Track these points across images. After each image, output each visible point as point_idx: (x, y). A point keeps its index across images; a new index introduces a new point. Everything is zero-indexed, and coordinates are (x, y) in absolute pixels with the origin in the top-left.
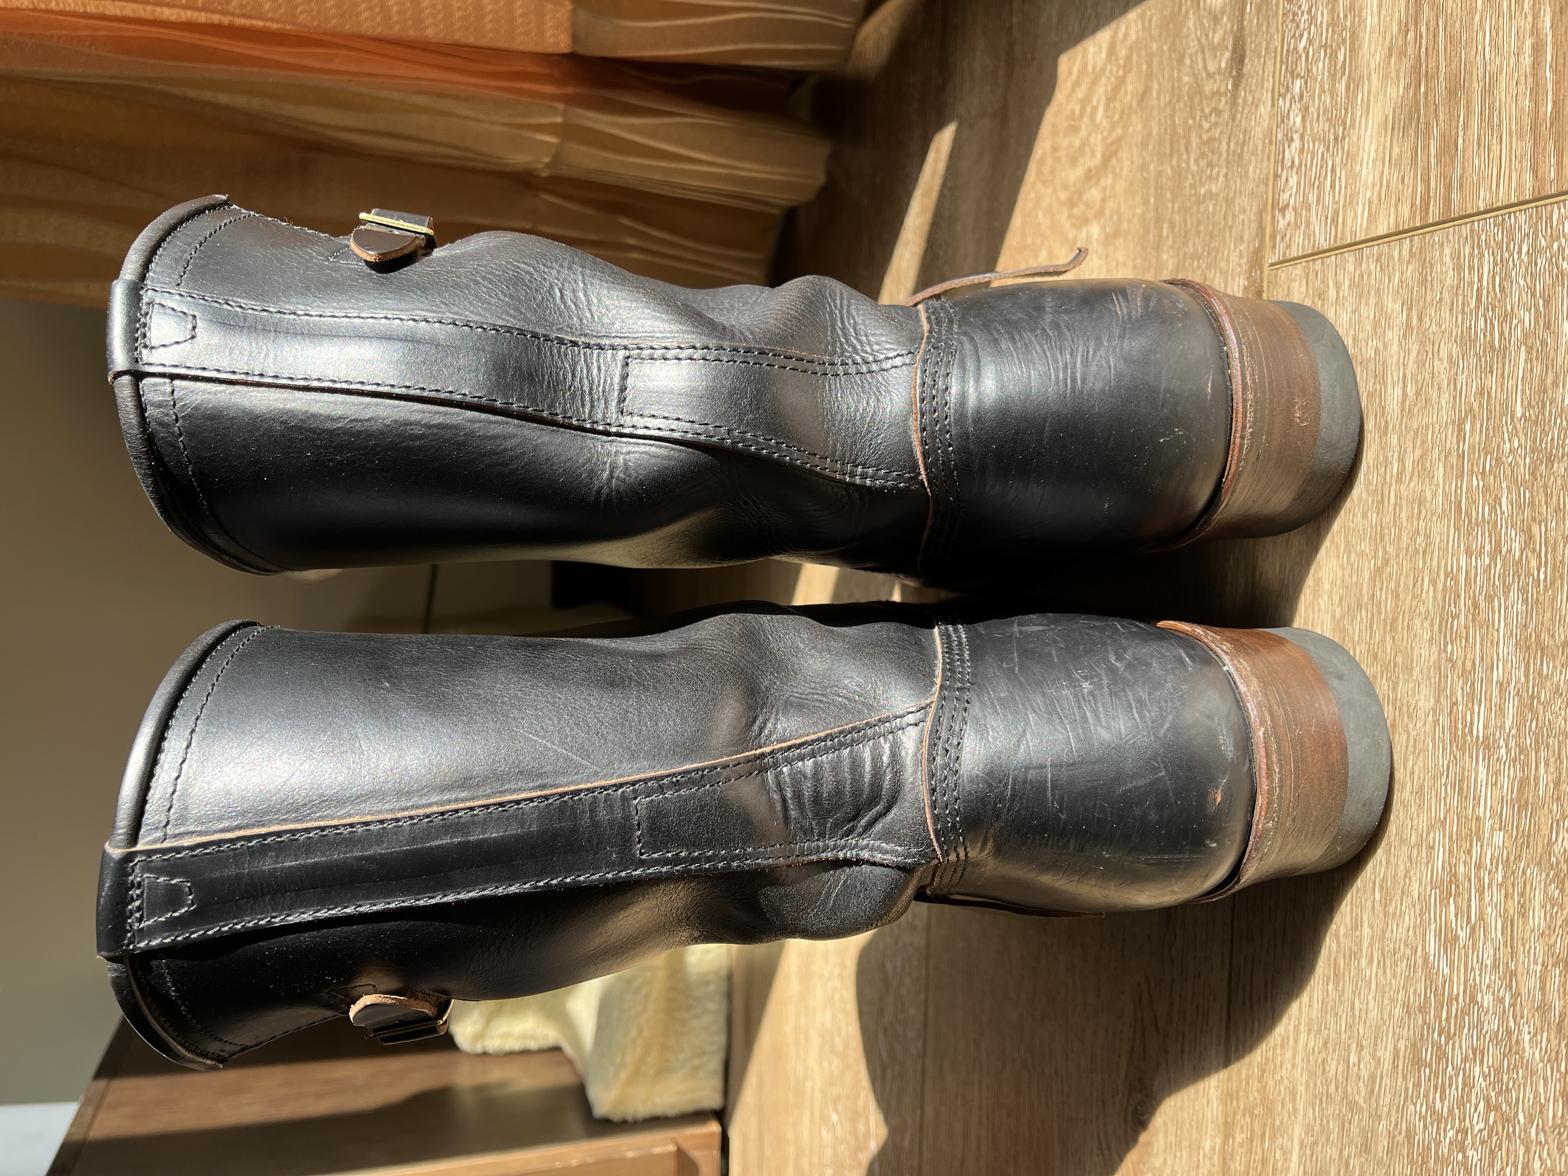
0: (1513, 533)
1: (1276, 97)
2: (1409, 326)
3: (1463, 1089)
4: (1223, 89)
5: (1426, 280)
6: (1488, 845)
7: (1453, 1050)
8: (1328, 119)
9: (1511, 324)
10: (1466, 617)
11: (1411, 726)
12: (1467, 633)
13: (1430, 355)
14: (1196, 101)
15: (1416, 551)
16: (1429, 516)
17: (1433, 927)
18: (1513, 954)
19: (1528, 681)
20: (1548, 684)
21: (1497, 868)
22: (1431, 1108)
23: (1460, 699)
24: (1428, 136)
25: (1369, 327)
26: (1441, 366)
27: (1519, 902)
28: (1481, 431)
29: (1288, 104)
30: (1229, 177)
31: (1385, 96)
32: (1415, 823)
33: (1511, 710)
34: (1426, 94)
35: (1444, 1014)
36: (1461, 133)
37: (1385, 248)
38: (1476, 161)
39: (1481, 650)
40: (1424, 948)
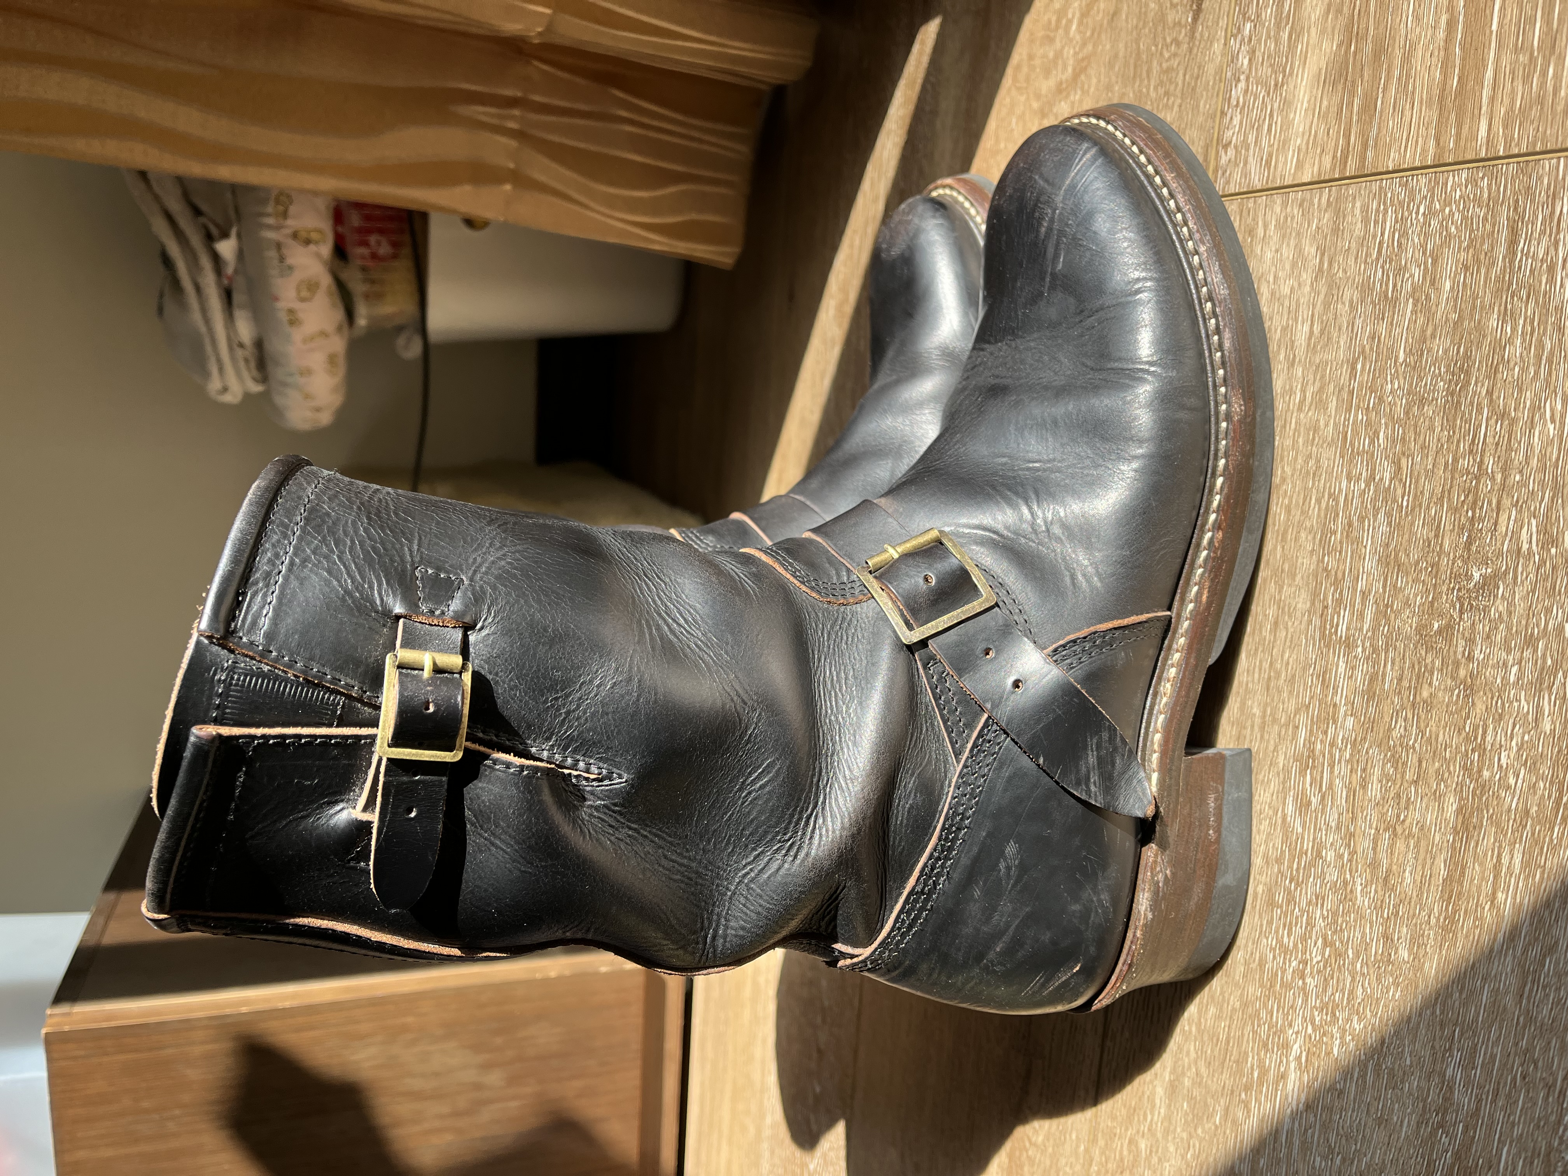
0: (1386, 463)
1: (1229, 36)
2: (1321, 269)
3: (1306, 928)
4: (1183, 21)
5: (1339, 229)
6: (1341, 727)
7: (1300, 895)
8: (1271, 65)
9: (1403, 277)
10: (1342, 534)
11: (1290, 624)
12: (1341, 548)
13: (1335, 297)
14: (1160, 28)
15: (1308, 472)
16: (1321, 442)
17: (1292, 794)
18: (1354, 819)
19: (1385, 592)
20: (1401, 594)
21: (1346, 747)
22: (1280, 942)
23: (1330, 603)
24: (1352, 94)
25: (1288, 267)
26: (1343, 309)
27: (1361, 776)
28: (1369, 371)
29: (1238, 46)
30: (1183, 108)
31: (1321, 50)
32: (1286, 706)
33: (1369, 615)
34: (1355, 53)
35: (1295, 866)
36: (1380, 95)
37: (1308, 195)
38: (1391, 123)
39: (1351, 563)
40: (1283, 810)
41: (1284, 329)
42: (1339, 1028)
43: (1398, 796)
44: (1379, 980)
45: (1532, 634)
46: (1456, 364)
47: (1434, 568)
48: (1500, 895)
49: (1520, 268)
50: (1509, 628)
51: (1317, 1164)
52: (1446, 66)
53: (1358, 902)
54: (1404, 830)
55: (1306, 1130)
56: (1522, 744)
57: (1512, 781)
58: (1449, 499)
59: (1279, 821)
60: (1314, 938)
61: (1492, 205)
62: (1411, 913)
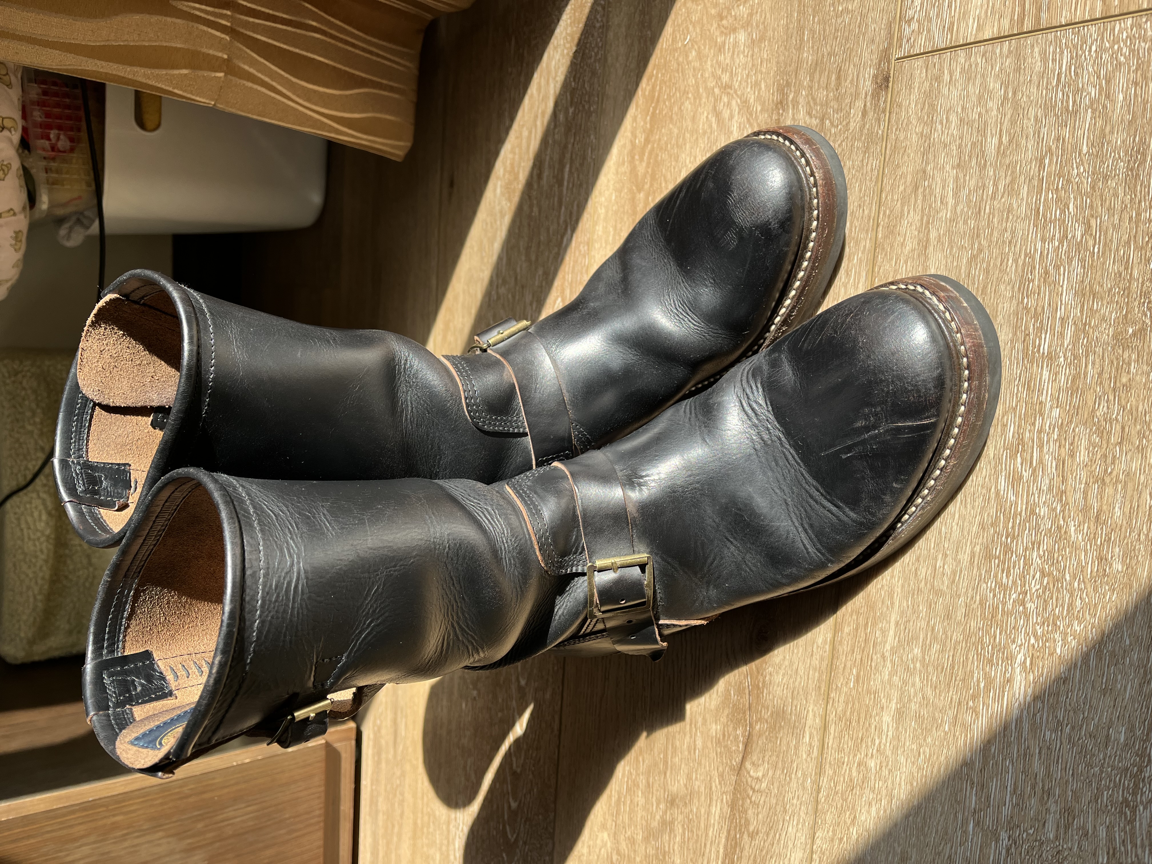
0: (1077, 225)
2: (1005, 98)
3: (1024, 568)
5: (1020, 68)
6: (1048, 417)
7: (1017, 545)
9: (1081, 95)
10: (1039, 280)
12: (1040, 290)
13: (1021, 116)
15: (1004, 242)
16: (1015, 219)
17: (1003, 474)
18: (1064, 480)
19: (1082, 315)
20: (1097, 314)
21: (1054, 431)
23: (1031, 332)
25: (974, 99)
26: (1029, 124)
27: (1069, 449)
28: (1057, 163)
33: (1069, 334)
35: (1010, 525)
37: (990, 47)
39: (1049, 300)
40: (996, 487)
41: (974, 144)
42: (1061, 633)
43: (1105, 456)
44: (1095, 590)
47: (1126, 292)
51: (1047, 737)
53: (1072, 539)
54: (1112, 479)
55: (1034, 715)
58: (1135, 241)
59: (993, 496)
60: (1032, 573)
62: (1122, 536)
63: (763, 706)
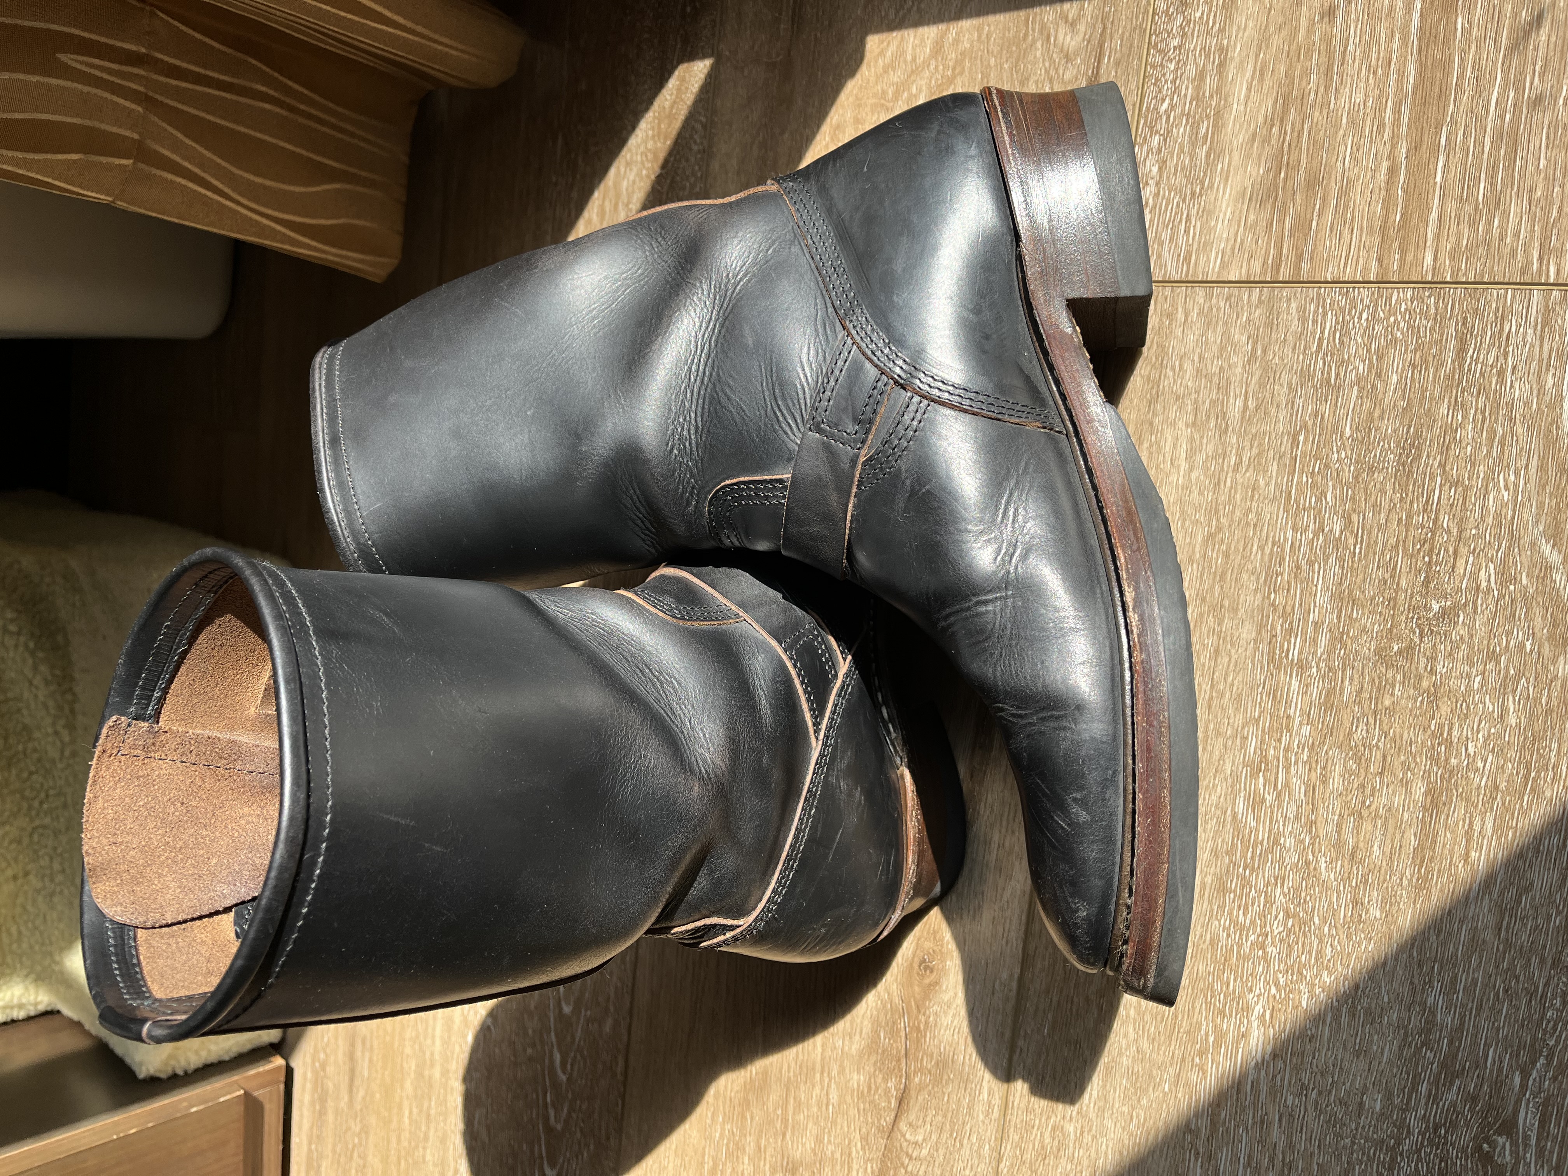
0: (1336, 518)
2: (1253, 354)
5: (1273, 324)
6: (1296, 736)
7: (1257, 879)
8: (1186, 175)
9: (1347, 368)
10: (1289, 574)
11: (1233, 651)
12: (1289, 586)
13: (1272, 379)
15: (1248, 524)
16: (1261, 499)
17: (1242, 794)
18: (1314, 808)
20: (1357, 625)
21: (1303, 751)
23: (1279, 632)
24: (1283, 213)
25: (1215, 349)
26: (1282, 389)
27: (1321, 773)
28: (1313, 442)
29: (1144, 153)
31: (1245, 172)
32: (1231, 721)
33: (1323, 641)
34: (1286, 179)
35: (1249, 854)
36: (1315, 218)
37: (1236, 291)
38: (1328, 242)
39: (1301, 599)
40: (1233, 809)
41: (1213, 403)
42: (1307, 984)
43: (1362, 786)
44: (1349, 938)
45: (1494, 651)
46: (1406, 440)
47: (1392, 604)
48: (1473, 854)
49: (1469, 370)
50: (1470, 647)
51: (1290, 1102)
52: (1388, 204)
53: (1323, 877)
54: (1370, 813)
55: (1274, 1076)
56: (1489, 736)
57: (1480, 765)
58: (1404, 548)
59: (1229, 819)
60: (1274, 912)
61: (1439, 319)
62: (1382, 878)
63: (925, 1053)
